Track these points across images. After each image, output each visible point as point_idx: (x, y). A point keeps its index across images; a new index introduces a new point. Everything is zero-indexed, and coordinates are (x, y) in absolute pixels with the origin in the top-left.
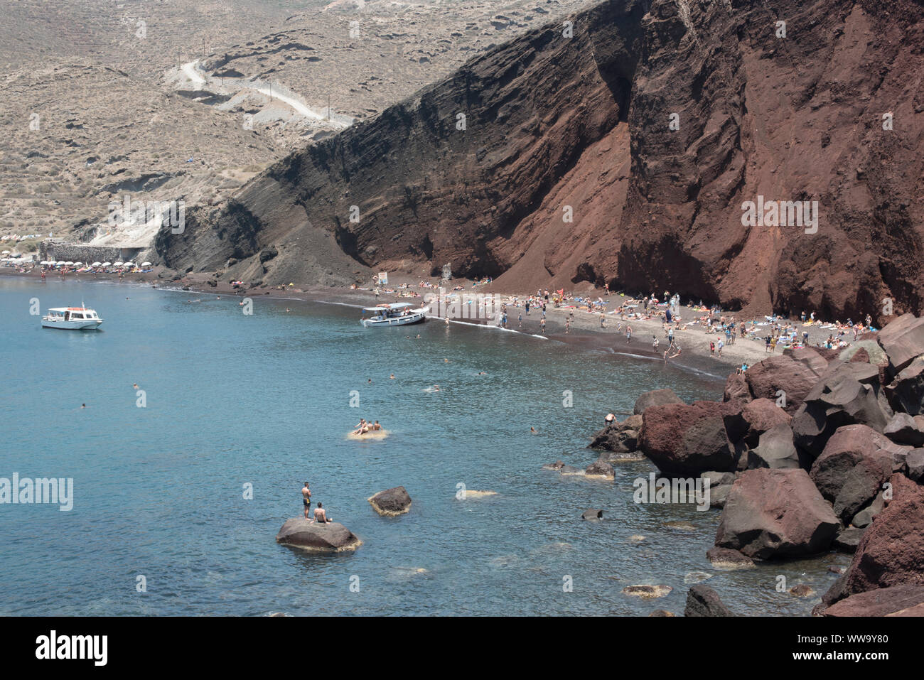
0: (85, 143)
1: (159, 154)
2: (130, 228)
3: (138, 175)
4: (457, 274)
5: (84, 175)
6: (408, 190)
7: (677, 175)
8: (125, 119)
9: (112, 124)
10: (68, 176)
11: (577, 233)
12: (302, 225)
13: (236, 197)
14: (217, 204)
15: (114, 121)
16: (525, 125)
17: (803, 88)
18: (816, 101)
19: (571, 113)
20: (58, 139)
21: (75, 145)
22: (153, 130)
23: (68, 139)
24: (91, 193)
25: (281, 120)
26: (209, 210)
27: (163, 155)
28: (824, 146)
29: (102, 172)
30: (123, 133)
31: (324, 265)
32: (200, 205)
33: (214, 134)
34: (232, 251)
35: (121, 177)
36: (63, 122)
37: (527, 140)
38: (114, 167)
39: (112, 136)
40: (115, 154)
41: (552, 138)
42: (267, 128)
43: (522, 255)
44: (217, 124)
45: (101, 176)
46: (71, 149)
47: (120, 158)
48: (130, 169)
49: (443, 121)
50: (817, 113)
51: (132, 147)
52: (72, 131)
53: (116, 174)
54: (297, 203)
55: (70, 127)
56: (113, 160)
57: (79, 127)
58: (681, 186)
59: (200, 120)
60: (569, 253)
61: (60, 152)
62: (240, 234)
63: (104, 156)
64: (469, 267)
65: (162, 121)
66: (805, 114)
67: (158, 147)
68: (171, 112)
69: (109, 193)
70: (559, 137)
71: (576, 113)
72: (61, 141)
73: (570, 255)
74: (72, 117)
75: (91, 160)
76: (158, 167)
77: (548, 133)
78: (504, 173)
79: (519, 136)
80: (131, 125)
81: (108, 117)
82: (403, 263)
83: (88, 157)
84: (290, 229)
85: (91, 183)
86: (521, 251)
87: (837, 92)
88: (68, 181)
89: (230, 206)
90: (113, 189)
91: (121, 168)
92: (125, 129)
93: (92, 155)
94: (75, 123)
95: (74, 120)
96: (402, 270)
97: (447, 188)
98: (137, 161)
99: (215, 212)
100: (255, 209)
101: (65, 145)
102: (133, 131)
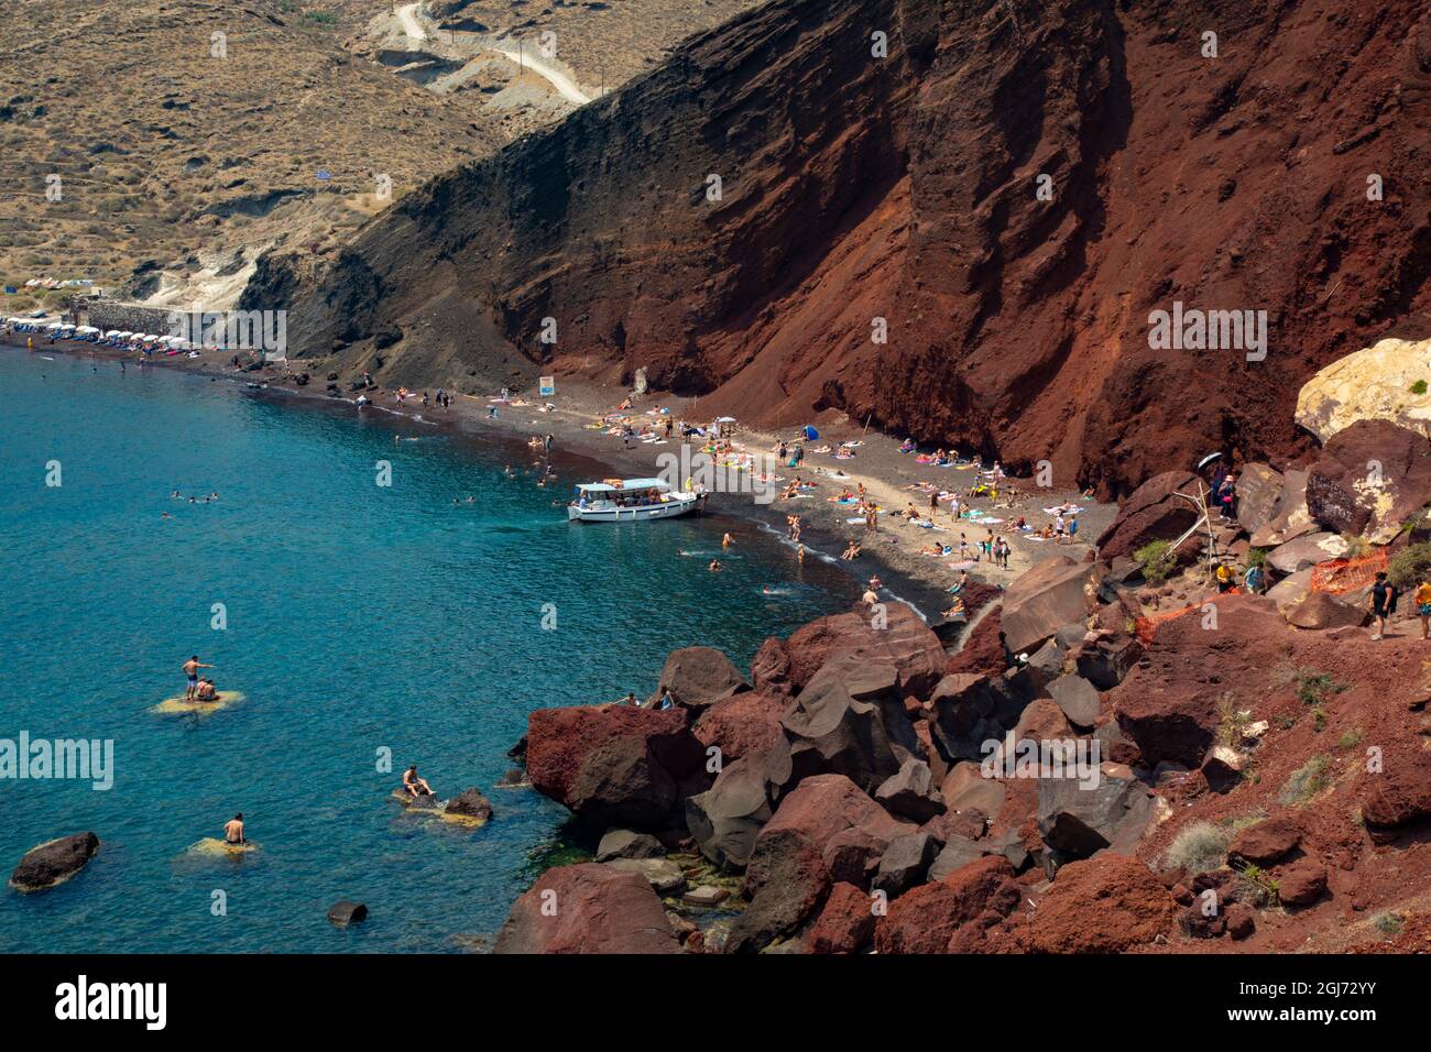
0: (190, 133)
1: (301, 157)
2: (209, 280)
3: (264, 190)
4: (655, 386)
5: (181, 186)
6: (597, 246)
7: (958, 246)
8: (259, 98)
9: (238, 105)
10: (154, 186)
11: (835, 329)
12: (446, 293)
13: (350, 243)
14: (323, 253)
15: (240, 100)
16: (771, 148)
17: (1210, 97)
18: (1227, 121)
19: (853, 129)
20: (147, 125)
21: (173, 136)
22: (301, 118)
23: (163, 125)
24: (187, 215)
25: (529, 105)
26: (313, 261)
27: (309, 160)
28: (1222, 200)
29: (209, 182)
30: (251, 121)
31: (466, 360)
32: (301, 251)
33: (400, 128)
34: (344, 329)
35: (238, 192)
36: (159, 97)
37: (771, 174)
38: (227, 176)
39: (233, 124)
40: (234, 154)
41: (816, 170)
42: (507, 118)
43: (750, 360)
44: (411, 111)
45: (206, 189)
46: (166, 142)
47: (239, 161)
48: (252, 180)
49: (649, 137)
50: (1227, 141)
51: (262, 145)
52: (172, 113)
53: (230, 186)
54: (442, 256)
55: (169, 106)
56: (229, 163)
57: (183, 107)
58: (962, 265)
59: (382, 104)
60: (818, 360)
61: (147, 146)
62: (357, 301)
63: (217, 157)
64: (673, 375)
65: (320, 103)
66: (1208, 143)
67: (303, 146)
68: (336, 90)
69: (215, 217)
70: (830, 168)
71: (863, 128)
72: (152, 129)
73: (819, 364)
74: (174, 90)
75: (196, 162)
76: (297, 179)
77: (810, 162)
78: (727, 227)
79: (759, 167)
80: (269, 108)
81: (233, 93)
82: (586, 363)
83: (189, 156)
84: (429, 297)
85: (189, 200)
86: (747, 354)
87: (1264, 105)
88: (153, 194)
89: (342, 257)
90: (224, 210)
91: (238, 177)
92: (258, 115)
93: (197, 154)
94: (178, 101)
95: (177, 95)
96: (584, 372)
97: (648, 247)
98: (265, 168)
99: (321, 265)
100: (377, 263)
101: (157, 135)
102: (269, 118)
